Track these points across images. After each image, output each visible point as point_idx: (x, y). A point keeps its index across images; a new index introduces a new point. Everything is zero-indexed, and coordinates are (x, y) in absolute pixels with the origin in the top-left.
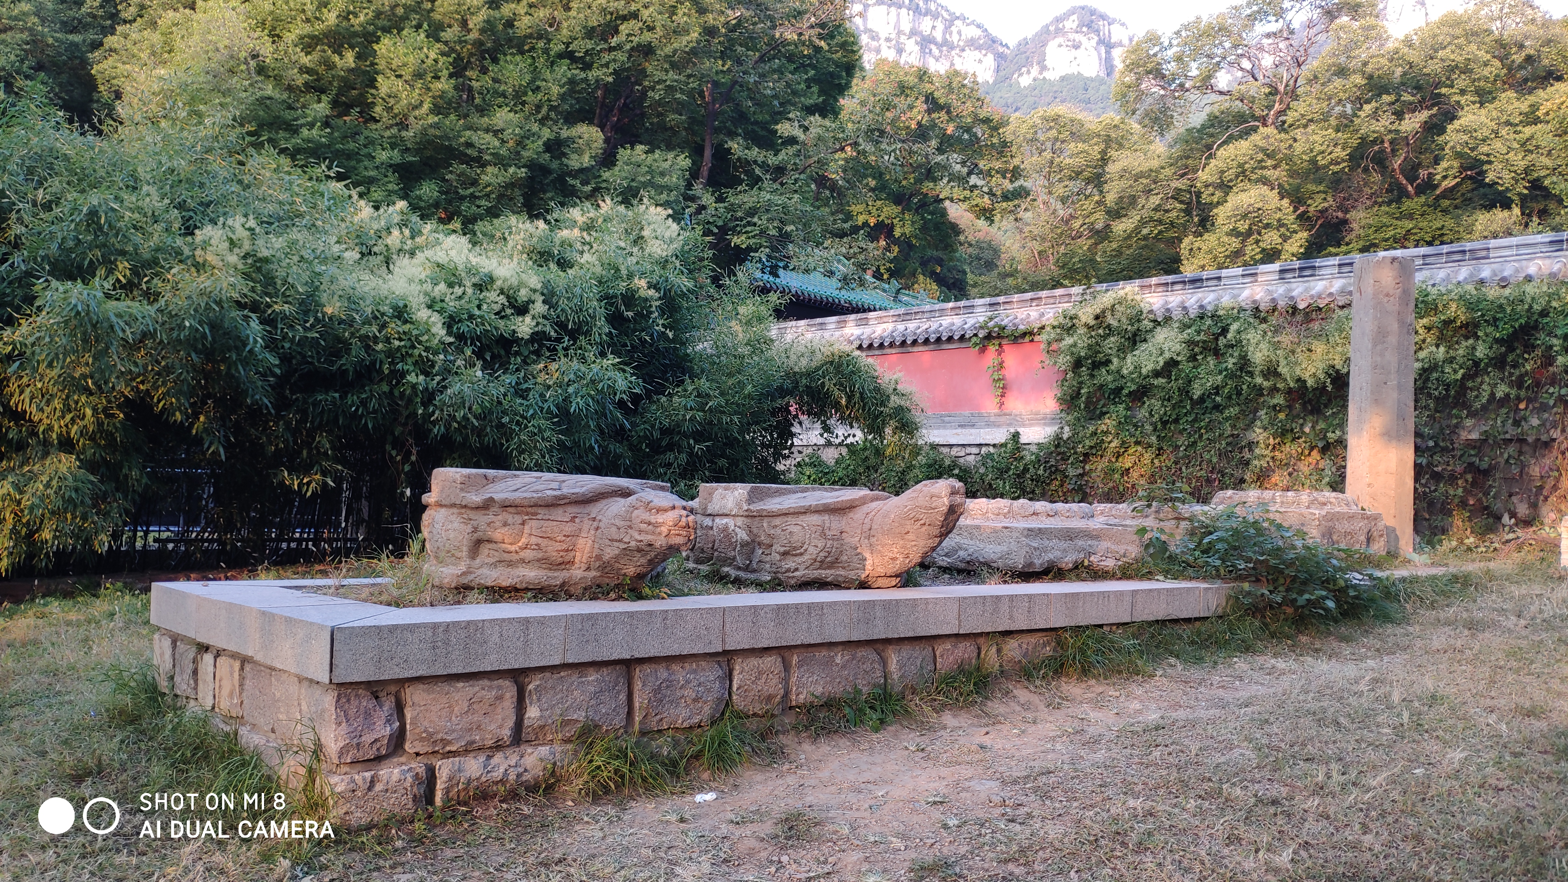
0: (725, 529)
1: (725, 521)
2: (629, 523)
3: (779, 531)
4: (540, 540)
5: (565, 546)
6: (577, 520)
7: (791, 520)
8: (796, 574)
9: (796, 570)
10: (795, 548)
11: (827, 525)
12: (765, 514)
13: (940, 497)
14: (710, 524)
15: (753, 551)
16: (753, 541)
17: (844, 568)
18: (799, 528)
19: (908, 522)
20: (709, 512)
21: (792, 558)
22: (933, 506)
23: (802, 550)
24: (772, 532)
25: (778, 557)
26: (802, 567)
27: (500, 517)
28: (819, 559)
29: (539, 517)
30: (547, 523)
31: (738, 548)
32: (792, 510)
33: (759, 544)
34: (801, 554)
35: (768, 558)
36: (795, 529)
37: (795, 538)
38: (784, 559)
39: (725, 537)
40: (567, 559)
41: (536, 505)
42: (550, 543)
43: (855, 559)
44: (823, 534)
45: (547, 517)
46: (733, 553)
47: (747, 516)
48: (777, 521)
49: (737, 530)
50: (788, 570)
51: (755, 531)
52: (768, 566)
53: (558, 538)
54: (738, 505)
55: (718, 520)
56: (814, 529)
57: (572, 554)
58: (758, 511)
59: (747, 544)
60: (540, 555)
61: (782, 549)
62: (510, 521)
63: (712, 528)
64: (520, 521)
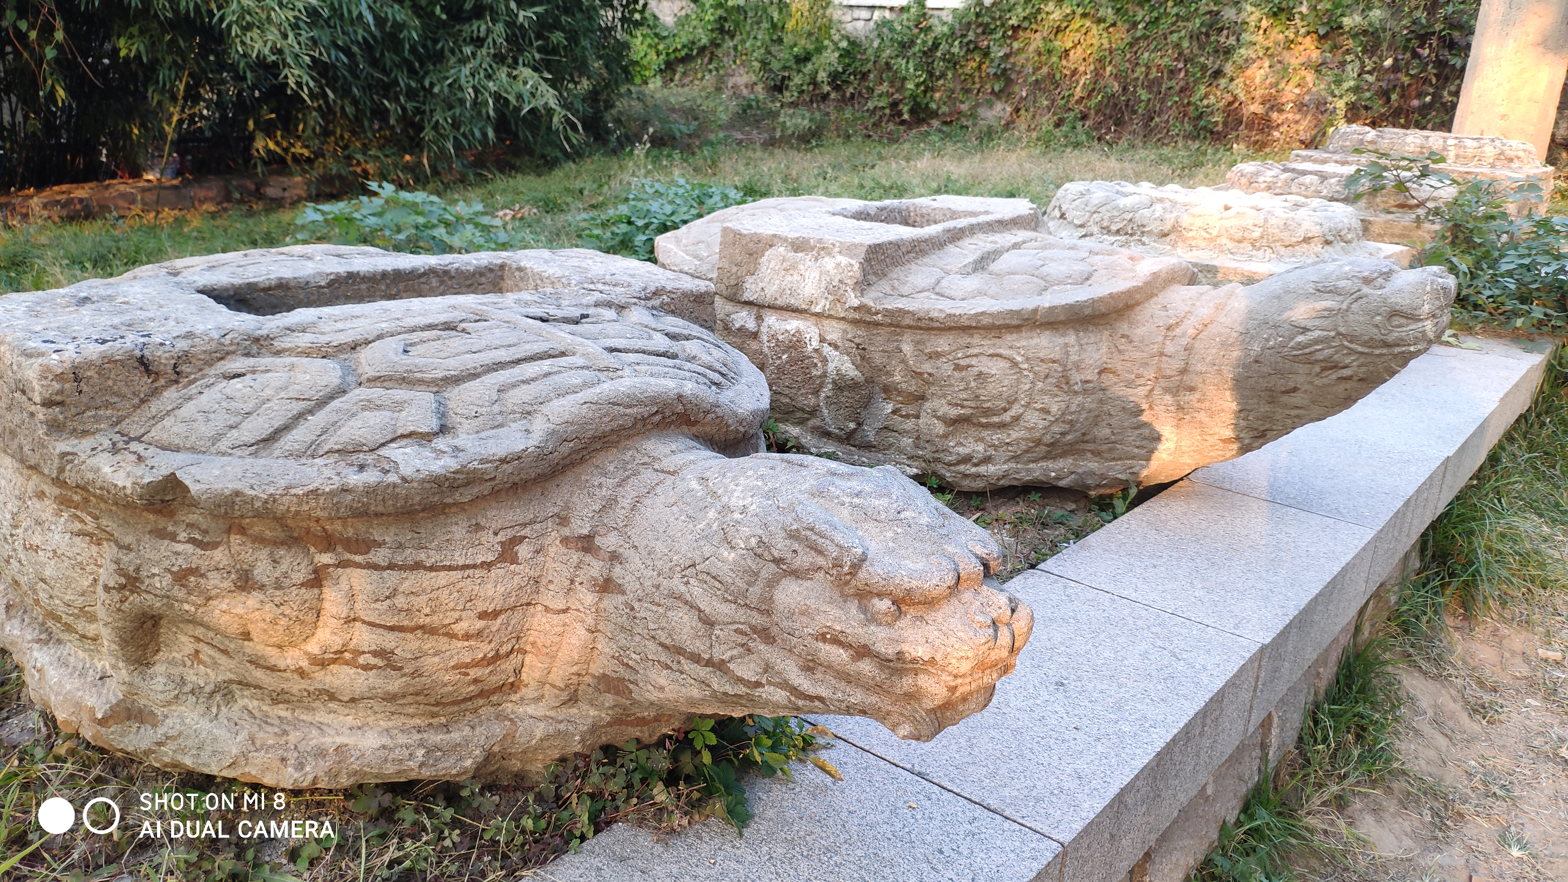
0: (795, 344)
1: (793, 324)
2: (758, 620)
3: (946, 369)
4: (389, 641)
5: (485, 649)
6: (524, 551)
7: (981, 344)
8: (982, 469)
9: (987, 460)
10: (988, 412)
11: (1074, 358)
12: (907, 321)
13: (1416, 319)
14: (751, 325)
15: (867, 402)
16: (869, 381)
17: (1097, 454)
18: (1003, 364)
19: (1302, 369)
20: (747, 296)
21: (973, 431)
22: (1391, 338)
23: (1007, 417)
24: (927, 367)
25: (940, 428)
26: (1003, 454)
27: (219, 555)
28: (1048, 439)
29: (380, 556)
30: (410, 581)
31: (827, 391)
32: (986, 321)
33: (886, 389)
34: (1002, 426)
35: (910, 424)
36: (995, 367)
37: (992, 388)
38: (952, 433)
39: (791, 361)
40: (495, 680)
41: (361, 514)
42: (430, 644)
43: (1132, 436)
44: (1064, 383)
45: (409, 555)
46: (812, 401)
47: (855, 322)
48: (942, 343)
49: (827, 350)
50: (966, 459)
51: (878, 359)
52: (907, 441)
53: (460, 628)
54: (834, 291)
55: (771, 320)
56: (1042, 369)
57: (508, 666)
58: (888, 313)
59: (854, 386)
60: (396, 684)
61: (954, 412)
62: (262, 570)
63: (755, 335)
64: (301, 574)
